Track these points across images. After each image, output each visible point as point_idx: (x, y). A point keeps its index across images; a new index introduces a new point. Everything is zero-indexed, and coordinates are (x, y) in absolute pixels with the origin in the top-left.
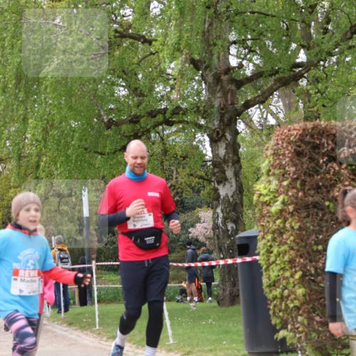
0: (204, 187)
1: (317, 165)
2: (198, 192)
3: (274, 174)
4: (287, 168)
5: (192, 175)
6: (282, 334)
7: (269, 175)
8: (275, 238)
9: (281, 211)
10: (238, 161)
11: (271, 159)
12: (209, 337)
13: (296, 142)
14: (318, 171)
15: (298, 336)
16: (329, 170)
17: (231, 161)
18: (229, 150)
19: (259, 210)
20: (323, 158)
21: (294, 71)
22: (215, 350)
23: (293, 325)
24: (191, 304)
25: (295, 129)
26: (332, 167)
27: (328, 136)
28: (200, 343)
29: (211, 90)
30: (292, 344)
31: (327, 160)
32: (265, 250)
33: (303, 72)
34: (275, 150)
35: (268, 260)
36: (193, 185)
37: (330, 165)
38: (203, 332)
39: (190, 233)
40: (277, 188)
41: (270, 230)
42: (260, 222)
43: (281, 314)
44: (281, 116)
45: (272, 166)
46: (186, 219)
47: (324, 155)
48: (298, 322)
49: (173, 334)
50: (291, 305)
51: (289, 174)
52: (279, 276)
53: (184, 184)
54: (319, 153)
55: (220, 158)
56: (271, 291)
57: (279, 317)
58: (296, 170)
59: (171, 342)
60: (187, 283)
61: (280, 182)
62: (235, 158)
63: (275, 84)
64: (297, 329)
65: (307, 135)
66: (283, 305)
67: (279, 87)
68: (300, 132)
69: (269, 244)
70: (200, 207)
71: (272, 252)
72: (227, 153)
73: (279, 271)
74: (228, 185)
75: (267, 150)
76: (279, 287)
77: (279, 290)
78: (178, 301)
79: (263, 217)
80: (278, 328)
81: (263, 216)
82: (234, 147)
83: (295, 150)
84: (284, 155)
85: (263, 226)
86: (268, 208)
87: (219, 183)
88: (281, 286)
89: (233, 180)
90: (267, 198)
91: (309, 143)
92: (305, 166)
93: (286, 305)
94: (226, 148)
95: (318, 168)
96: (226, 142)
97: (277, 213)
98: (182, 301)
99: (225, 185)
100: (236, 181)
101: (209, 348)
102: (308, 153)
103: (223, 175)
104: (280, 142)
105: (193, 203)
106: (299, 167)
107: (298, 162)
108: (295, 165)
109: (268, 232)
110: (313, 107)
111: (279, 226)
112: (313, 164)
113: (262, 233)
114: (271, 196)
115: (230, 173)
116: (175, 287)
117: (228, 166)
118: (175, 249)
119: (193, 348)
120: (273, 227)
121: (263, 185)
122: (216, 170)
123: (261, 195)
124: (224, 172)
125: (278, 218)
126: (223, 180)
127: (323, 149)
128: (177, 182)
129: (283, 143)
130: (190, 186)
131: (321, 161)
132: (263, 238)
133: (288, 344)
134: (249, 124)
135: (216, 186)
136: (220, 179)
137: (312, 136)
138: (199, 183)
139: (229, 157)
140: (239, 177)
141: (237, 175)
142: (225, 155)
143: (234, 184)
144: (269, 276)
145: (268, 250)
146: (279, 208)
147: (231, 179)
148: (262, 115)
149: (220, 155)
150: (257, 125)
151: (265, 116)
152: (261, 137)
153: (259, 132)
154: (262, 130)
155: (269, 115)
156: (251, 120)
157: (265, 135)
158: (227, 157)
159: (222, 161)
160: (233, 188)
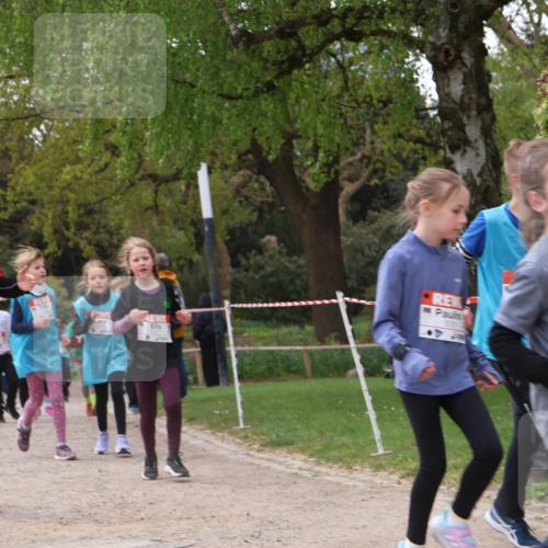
5: (400, 136)
10: (489, 107)
17: (474, 106)
18: (471, 86)
36: (404, 155)
53: (387, 154)
55: (454, 102)
59: (381, 451)
62: (483, 101)
72: (466, 92)
74: (470, 153)
82: (479, 77)
87: (454, 149)
89: (481, 144)
94: (464, 83)
96: (464, 69)
99: (465, 151)
100: (487, 145)
103: (461, 134)
115: (473, 131)
117: (469, 117)
122: (447, 125)
124: (462, 128)
126: (461, 144)
128: (373, 149)
130: (398, 157)
134: (505, 32)
135: (449, 154)
136: (455, 142)
138: (415, 152)
139: (470, 99)
140: (491, 138)
141: (487, 132)
142: (462, 96)
143: (482, 151)
147: (476, 141)
148: (531, 17)
149: (453, 95)
150: (523, 37)
151: (536, 19)
152: (530, 60)
153: (527, 50)
154: (532, 46)
155: (544, 15)
156: (510, 28)
157: (537, 55)
158: (466, 100)
159: (457, 107)
160: (482, 158)
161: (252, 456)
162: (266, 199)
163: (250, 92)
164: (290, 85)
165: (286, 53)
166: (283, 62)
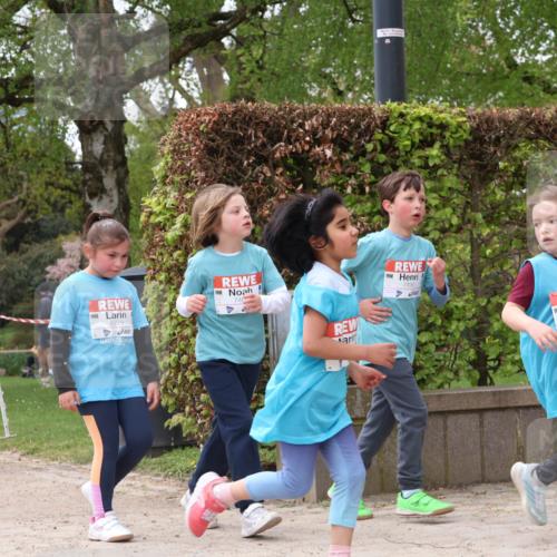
0: (71, 202)
1: (239, 170)
2: (62, 210)
3: (172, 182)
4: (193, 173)
5: (52, 184)
6: (176, 420)
7: (165, 184)
8: (171, 278)
9: (181, 238)
10: (124, 161)
11: (169, 160)
12: (67, 427)
13: (208, 133)
14: (239, 177)
15: (199, 421)
16: (257, 176)
17: (112, 162)
18: (110, 146)
19: (148, 236)
20: (248, 159)
21: (215, 26)
22: (76, 445)
23: (193, 406)
24: (43, 380)
25: (207, 114)
26: (262, 172)
27: (257, 124)
28: (53, 436)
30: (190, 434)
31: (254, 161)
32: (155, 296)
33: (228, 27)
34: (175, 145)
35: (160, 311)
36: (52, 199)
37: (258, 168)
38: (58, 421)
39: (48, 273)
40: (176, 203)
41: (164, 267)
42: (149, 254)
43: (176, 391)
45: (171, 169)
46: (42, 250)
47: (249, 153)
48: (201, 403)
49: (10, 424)
50: (192, 378)
51: (196, 182)
52: (174, 334)
53: (39, 198)
54: (241, 150)
55: (95, 158)
56: (162, 357)
57: (173, 395)
58: (206, 176)
59: (7, 435)
60: (39, 347)
61: (182, 194)
62: (119, 158)
63: (184, 45)
64: (199, 412)
65: (225, 123)
66: (180, 377)
67: (190, 50)
68: (214, 119)
69: (162, 287)
70: (65, 233)
71: (165, 300)
72: (106, 150)
73: (175, 327)
74: (106, 199)
75: (163, 144)
76: (174, 351)
77: (174, 356)
78: (24, 375)
79: (155, 247)
80: (170, 411)
81: (153, 246)
82: (117, 139)
83: (206, 146)
84: (188, 152)
85: (153, 260)
86: (162, 233)
87: (92, 196)
88: (177, 350)
89: (115, 192)
90: (160, 219)
91: (228, 135)
92: (221, 170)
93: (184, 377)
94: (105, 143)
95: (240, 174)
96: (105, 133)
97: (174, 241)
98: (31, 375)
99: (101, 198)
100: (120, 193)
101: (66, 442)
102: (226, 150)
103: (99, 184)
104: (184, 134)
105: (53, 227)
106: (211, 171)
107: (209, 163)
108: (206, 169)
109: (161, 269)
111: (177, 260)
112: (232, 168)
113: (152, 271)
114: (168, 216)
115: (109, 182)
116: (20, 354)
117: (107, 171)
118: (22, 297)
119: (42, 443)
120: (168, 261)
121: (155, 199)
122: (88, 176)
123: (151, 213)
124: (100, 179)
125: (176, 248)
126: (98, 192)
127: (249, 144)
128: (28, 195)
129: (188, 134)
130: (48, 201)
131: (246, 163)
132: (153, 278)
133: (184, 435)
134: (142, 102)
135: (88, 200)
136: (94, 191)
137: (233, 125)
138: (63, 197)
139: (108, 156)
140: (124, 187)
141: (120, 183)
142: (102, 154)
143: (116, 199)
144: (161, 334)
145: (159, 296)
146: (179, 233)
147: (111, 190)
148: (167, 94)
149: (95, 153)
158: (105, 157)
159: (97, 162)
160: (115, 204)
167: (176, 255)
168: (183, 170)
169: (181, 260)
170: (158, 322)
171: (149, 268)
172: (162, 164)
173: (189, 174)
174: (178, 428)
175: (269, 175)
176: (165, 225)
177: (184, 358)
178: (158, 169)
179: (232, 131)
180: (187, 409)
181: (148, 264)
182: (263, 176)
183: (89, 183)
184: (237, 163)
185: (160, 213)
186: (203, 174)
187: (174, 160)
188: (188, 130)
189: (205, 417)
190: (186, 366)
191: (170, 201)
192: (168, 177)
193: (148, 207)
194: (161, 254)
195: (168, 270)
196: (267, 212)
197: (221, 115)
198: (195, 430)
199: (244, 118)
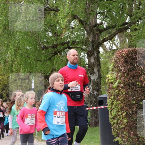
1: (134, 67)
3: (115, 71)
4: (121, 68)
6: (117, 139)
7: (113, 71)
8: (115, 98)
9: (118, 86)
10: (100, 65)
11: (114, 64)
13: (125, 56)
15: (124, 140)
17: (96, 64)
19: (108, 86)
21: (125, 26)
23: (122, 135)
25: (125, 51)
26: (140, 68)
29: (88, 34)
30: (121, 143)
32: (110, 103)
33: (129, 26)
34: (116, 60)
35: (112, 107)
40: (116, 76)
41: (113, 95)
42: (108, 91)
43: (117, 131)
44: (119, 45)
45: (114, 67)
48: (124, 134)
50: (121, 127)
51: (122, 70)
52: (116, 114)
54: (135, 61)
55: (92, 63)
56: (112, 121)
57: (116, 132)
58: (125, 69)
61: (118, 74)
62: (98, 63)
63: (116, 31)
64: (123, 137)
65: (130, 54)
66: (118, 126)
67: (118, 33)
68: (127, 53)
69: (112, 100)
71: (113, 104)
72: (95, 61)
73: (116, 112)
74: (95, 75)
75: (112, 60)
76: (116, 119)
77: (116, 120)
80: (115, 136)
81: (110, 89)
82: (98, 58)
83: (124, 60)
84: (119, 62)
85: (110, 93)
86: (112, 85)
87: (91, 74)
88: (117, 119)
89: (97, 73)
90: (112, 81)
91: (131, 57)
92: (129, 67)
94: (94, 59)
95: (134, 68)
96: (95, 56)
97: (116, 87)
99: (93, 75)
100: (99, 73)
102: (130, 61)
103: (93, 71)
104: (118, 57)
106: (126, 67)
107: (125, 65)
108: (124, 67)
109: (112, 95)
110: (133, 41)
111: (116, 93)
112: (132, 66)
113: (109, 96)
114: (114, 80)
115: (96, 70)
117: (95, 67)
120: (114, 93)
123: (109, 79)
124: (93, 69)
125: (116, 89)
126: (93, 73)
127: (137, 60)
129: (119, 57)
131: (136, 65)
132: (110, 98)
133: (119, 144)
134: (104, 48)
135: (90, 75)
136: (92, 73)
137: (132, 54)
141: (99, 70)
142: (94, 62)
143: (97, 75)
144: (112, 114)
145: (111, 103)
146: (117, 85)
148: (110, 45)
149: (92, 62)
150: (108, 49)
151: (111, 45)
152: (110, 54)
153: (109, 52)
154: (110, 51)
155: (113, 45)
156: (106, 47)
157: (111, 53)
159: (92, 65)
160: (97, 76)
161: (39, 143)
162: (47, 84)
163: (45, 60)
164: (54, 58)
165: (54, 51)
166: (53, 53)
167: (116, 91)
168: (118, 67)
169: (118, 93)
170: (111, 111)
171: (108, 95)
172: (112, 65)
173: (120, 68)
174: (117, 141)
175: (142, 68)
176: (113, 83)
177: (119, 121)
178: (111, 67)
179: (132, 56)
180: (120, 136)
181: (108, 94)
182: (141, 69)
183: (90, 70)
184: (133, 65)
185: (111, 79)
186: (124, 68)
187: (116, 64)
188: (119, 56)
189: (125, 138)
190: (120, 123)
191: (114, 76)
192: (113, 69)
193: (108, 78)
194: (112, 91)
195: (114, 96)
196: (142, 79)
197: (128, 51)
198: (122, 142)
199: (135, 52)
